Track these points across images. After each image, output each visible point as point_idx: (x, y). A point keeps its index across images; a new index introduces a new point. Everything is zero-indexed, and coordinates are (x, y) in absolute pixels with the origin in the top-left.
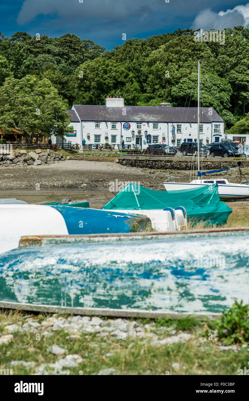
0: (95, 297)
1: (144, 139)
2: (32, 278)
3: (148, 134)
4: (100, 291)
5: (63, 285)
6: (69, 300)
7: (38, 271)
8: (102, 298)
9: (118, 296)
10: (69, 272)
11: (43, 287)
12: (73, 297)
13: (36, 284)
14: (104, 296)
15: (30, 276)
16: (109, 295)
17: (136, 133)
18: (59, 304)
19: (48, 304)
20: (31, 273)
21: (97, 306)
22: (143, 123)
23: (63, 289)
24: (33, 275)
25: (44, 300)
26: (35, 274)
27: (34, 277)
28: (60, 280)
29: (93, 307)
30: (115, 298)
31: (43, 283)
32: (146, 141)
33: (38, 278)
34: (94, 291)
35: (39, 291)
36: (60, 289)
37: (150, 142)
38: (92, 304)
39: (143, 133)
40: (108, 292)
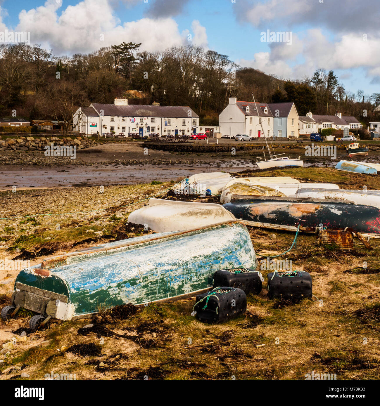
0: (191, 284)
1: (145, 129)
2: (140, 282)
3: (148, 126)
4: (194, 279)
5: (169, 282)
6: (174, 291)
7: (144, 276)
8: (196, 283)
9: (205, 279)
10: (171, 270)
11: (152, 287)
12: (176, 288)
13: (145, 286)
14: (197, 281)
15: (137, 282)
16: (200, 280)
17: (140, 125)
18: (166, 296)
19: (157, 299)
20: (138, 279)
21: (193, 290)
22: (145, 118)
23: (169, 284)
24: (141, 280)
25: (153, 297)
26: (142, 279)
27: (142, 281)
28: (165, 279)
29: (190, 291)
30: (203, 281)
31: (152, 284)
32: (146, 131)
33: (145, 281)
34: (190, 280)
35: (148, 291)
36: (166, 285)
37: (149, 132)
38: (190, 290)
39: (144, 125)
40: (199, 278)
